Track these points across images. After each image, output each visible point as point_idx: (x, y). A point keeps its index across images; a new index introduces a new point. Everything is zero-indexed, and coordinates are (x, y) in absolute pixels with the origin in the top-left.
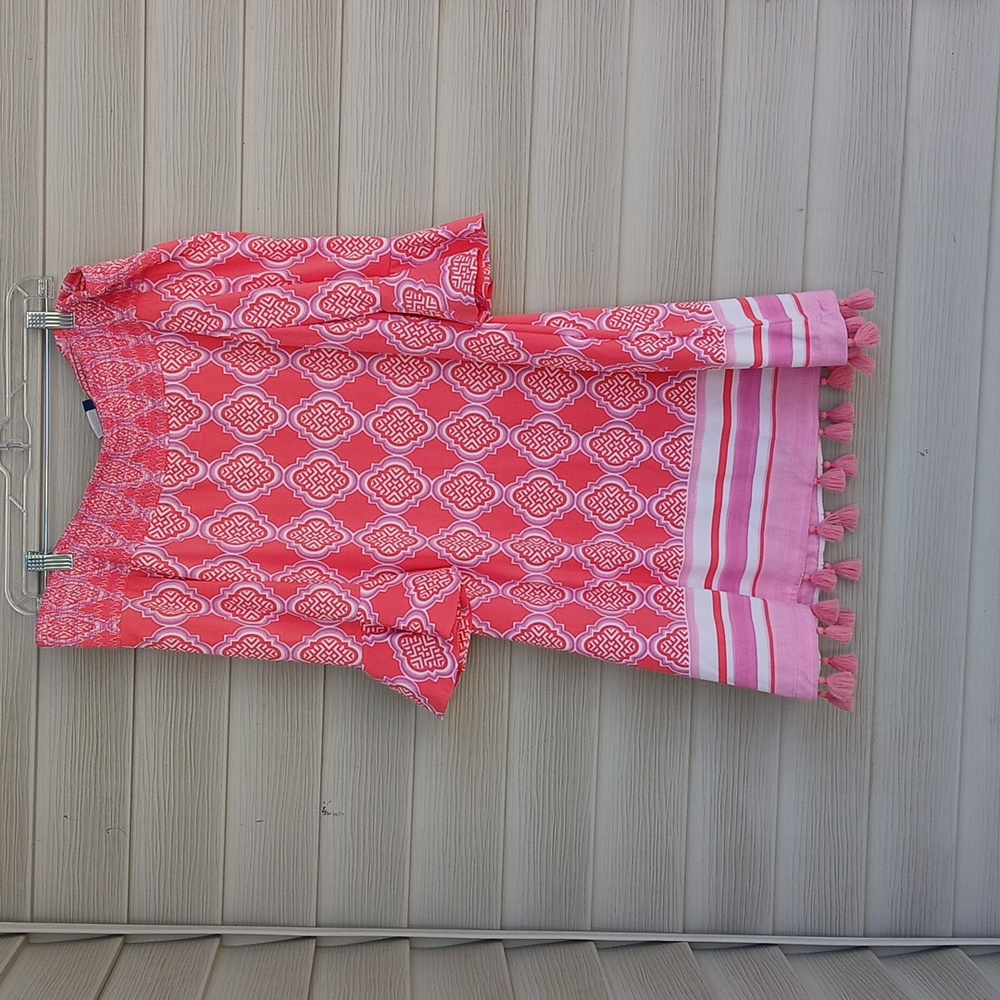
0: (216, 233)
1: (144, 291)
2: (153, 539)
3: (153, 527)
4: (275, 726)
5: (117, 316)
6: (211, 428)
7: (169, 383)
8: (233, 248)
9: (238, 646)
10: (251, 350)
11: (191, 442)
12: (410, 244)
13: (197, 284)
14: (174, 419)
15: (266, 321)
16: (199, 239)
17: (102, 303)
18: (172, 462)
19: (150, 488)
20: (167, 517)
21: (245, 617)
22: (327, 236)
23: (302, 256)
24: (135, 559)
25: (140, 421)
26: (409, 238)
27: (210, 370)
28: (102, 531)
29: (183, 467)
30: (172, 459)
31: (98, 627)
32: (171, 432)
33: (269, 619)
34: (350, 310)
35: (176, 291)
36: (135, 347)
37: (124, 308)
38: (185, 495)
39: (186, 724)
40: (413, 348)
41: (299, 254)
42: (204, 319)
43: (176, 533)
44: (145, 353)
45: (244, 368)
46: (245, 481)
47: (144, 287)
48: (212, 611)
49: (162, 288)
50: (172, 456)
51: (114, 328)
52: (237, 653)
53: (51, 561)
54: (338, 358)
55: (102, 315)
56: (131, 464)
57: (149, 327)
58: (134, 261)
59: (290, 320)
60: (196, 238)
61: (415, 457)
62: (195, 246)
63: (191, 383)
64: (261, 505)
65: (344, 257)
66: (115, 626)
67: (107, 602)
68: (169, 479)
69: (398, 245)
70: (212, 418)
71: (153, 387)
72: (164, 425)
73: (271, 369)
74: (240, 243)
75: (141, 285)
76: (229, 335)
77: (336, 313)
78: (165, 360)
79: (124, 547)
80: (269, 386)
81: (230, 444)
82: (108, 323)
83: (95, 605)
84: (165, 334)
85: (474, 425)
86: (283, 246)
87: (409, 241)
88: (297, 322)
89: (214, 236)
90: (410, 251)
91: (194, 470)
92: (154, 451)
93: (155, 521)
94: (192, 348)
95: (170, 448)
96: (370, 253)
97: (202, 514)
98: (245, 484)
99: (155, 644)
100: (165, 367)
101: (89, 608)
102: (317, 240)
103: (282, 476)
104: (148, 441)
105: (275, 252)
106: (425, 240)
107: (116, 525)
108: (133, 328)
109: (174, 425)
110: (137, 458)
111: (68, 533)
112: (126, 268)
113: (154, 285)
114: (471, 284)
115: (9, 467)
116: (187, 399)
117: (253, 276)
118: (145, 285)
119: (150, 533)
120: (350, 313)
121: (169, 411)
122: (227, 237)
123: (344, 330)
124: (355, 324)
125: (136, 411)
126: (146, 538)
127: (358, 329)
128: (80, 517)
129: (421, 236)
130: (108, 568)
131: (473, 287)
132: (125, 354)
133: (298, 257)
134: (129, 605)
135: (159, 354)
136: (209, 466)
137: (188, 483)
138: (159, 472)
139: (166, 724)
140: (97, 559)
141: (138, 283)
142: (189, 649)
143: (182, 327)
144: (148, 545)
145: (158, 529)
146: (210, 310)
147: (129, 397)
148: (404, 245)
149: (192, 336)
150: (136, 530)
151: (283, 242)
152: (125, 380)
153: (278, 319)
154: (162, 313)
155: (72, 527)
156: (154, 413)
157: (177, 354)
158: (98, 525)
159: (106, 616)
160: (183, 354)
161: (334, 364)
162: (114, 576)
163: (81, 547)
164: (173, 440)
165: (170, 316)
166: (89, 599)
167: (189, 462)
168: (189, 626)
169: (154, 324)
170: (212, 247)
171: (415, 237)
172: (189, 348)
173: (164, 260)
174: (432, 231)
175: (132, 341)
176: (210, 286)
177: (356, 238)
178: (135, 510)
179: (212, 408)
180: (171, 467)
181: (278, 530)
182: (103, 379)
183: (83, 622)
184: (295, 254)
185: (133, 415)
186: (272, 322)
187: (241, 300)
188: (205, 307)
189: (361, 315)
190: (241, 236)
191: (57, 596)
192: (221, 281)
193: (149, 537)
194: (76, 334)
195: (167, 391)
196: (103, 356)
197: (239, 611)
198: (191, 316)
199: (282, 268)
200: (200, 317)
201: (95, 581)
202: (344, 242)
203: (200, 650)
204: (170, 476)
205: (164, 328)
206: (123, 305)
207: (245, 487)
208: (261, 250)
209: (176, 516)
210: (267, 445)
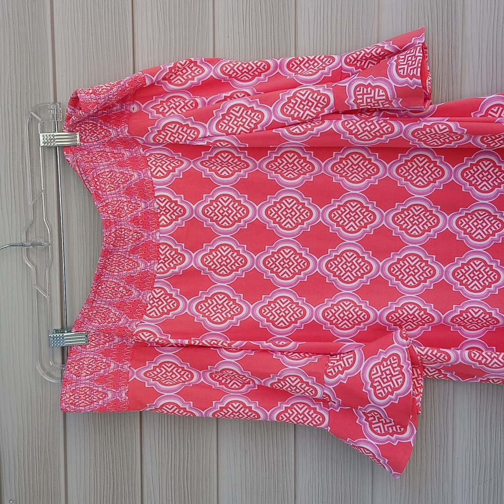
0: (192, 59)
1: (135, 111)
2: (151, 317)
3: (150, 307)
4: (255, 469)
5: (113, 133)
6: (194, 223)
7: (158, 187)
8: (208, 72)
9: (224, 410)
10: (225, 158)
11: (178, 236)
12: (359, 59)
13: (177, 104)
14: (163, 217)
15: (236, 128)
16: (178, 65)
17: (101, 123)
18: (163, 253)
19: (145, 275)
20: (161, 298)
21: (229, 385)
22: (287, 57)
23: (266, 76)
24: (136, 335)
25: (135, 220)
26: (358, 53)
27: (191, 176)
28: (110, 311)
29: (172, 257)
30: (163, 250)
31: (110, 396)
32: (161, 228)
33: (249, 388)
34: (307, 112)
35: (161, 110)
36: (129, 159)
37: (118, 126)
38: (175, 280)
39: (184, 467)
40: (365, 140)
41: (262, 74)
42: (184, 130)
43: (169, 311)
44: (138, 163)
45: (219, 172)
46: (224, 267)
47: (134, 108)
48: (202, 380)
49: (150, 108)
50: (163, 248)
51: (112, 144)
52: (223, 416)
53: (71, 338)
54: (298, 162)
55: (101, 133)
56: (130, 256)
57: (140, 141)
58: (122, 83)
59: (256, 125)
60: (175, 64)
61: (366, 243)
62: (175, 71)
63: (176, 186)
64: (237, 286)
65: (301, 74)
66: (124, 395)
67: (117, 374)
68: (161, 267)
69: (348, 60)
70: (194, 215)
71: (144, 190)
72: (155, 222)
73: (242, 172)
74: (213, 67)
75: (132, 107)
76: (205, 144)
77: (295, 116)
78: (154, 168)
79: (127, 325)
80: (242, 186)
81: (210, 236)
82: (106, 139)
83: (107, 377)
84: (154, 147)
85: (417, 213)
86: (250, 68)
87: (358, 56)
88: (262, 127)
89: (191, 62)
90: (358, 65)
91: (181, 259)
92: (147, 244)
93: (151, 302)
94: (176, 158)
95: (161, 242)
96: (324, 69)
97: (189, 294)
98: (223, 269)
99: (156, 409)
100: (154, 174)
101: (102, 380)
102: (278, 62)
103: (254, 261)
104: (143, 236)
105: (243, 73)
106: (372, 55)
107: (120, 306)
108: (127, 143)
109: (163, 222)
110: (134, 251)
111: (83, 314)
112: (115, 89)
113: (143, 106)
114: (417, 68)
115: (35, 261)
116: (173, 199)
117: (224, 95)
118: (135, 106)
119: (148, 312)
120: (308, 115)
121: (159, 211)
122: (202, 62)
123: (303, 130)
124: (313, 124)
125: (132, 212)
126: (144, 316)
127: (315, 128)
128: (90, 302)
129: (368, 51)
130: (116, 341)
131: (419, 69)
132: (121, 164)
133: (262, 77)
134: (135, 376)
135: (149, 163)
136: (193, 255)
137: (177, 270)
138: (153, 262)
139: (168, 466)
140: (107, 335)
141: (130, 105)
142: (185, 413)
143: (167, 139)
144: (146, 323)
145: (154, 309)
146: (189, 123)
147: (125, 200)
148: (353, 60)
149: (175, 147)
150: (136, 310)
151: (250, 65)
152: (122, 186)
153: (246, 126)
154: (149, 128)
155: (85, 309)
156: (146, 213)
157: (163, 162)
158: (107, 307)
159: (116, 386)
160: (169, 162)
161: (295, 168)
162: (121, 347)
163: (93, 326)
164: (163, 235)
165: (156, 130)
166: (102, 371)
167: (177, 253)
168: (185, 394)
169: (144, 139)
170: (190, 72)
171: (363, 52)
172: (173, 158)
173: (148, 82)
174: (379, 47)
175: (127, 154)
176: (189, 105)
177: (311, 58)
178: (135, 293)
179: (194, 207)
180: (162, 257)
181: (252, 306)
182: (103, 186)
183: (97, 391)
184: (260, 75)
185: (129, 216)
186: (241, 128)
187: (214, 111)
188: (185, 120)
189: (317, 117)
190: (213, 61)
191: (76, 368)
192: (198, 100)
193: (147, 315)
194: (81, 150)
195: (157, 194)
196: (103, 167)
197: (225, 380)
198: (173, 129)
199: (248, 87)
200: (181, 129)
201: (107, 353)
202: (301, 62)
203: (193, 414)
204: (162, 265)
205: (152, 142)
206: (117, 124)
207: (223, 271)
208: (231, 73)
209: (168, 297)
210: (241, 236)
